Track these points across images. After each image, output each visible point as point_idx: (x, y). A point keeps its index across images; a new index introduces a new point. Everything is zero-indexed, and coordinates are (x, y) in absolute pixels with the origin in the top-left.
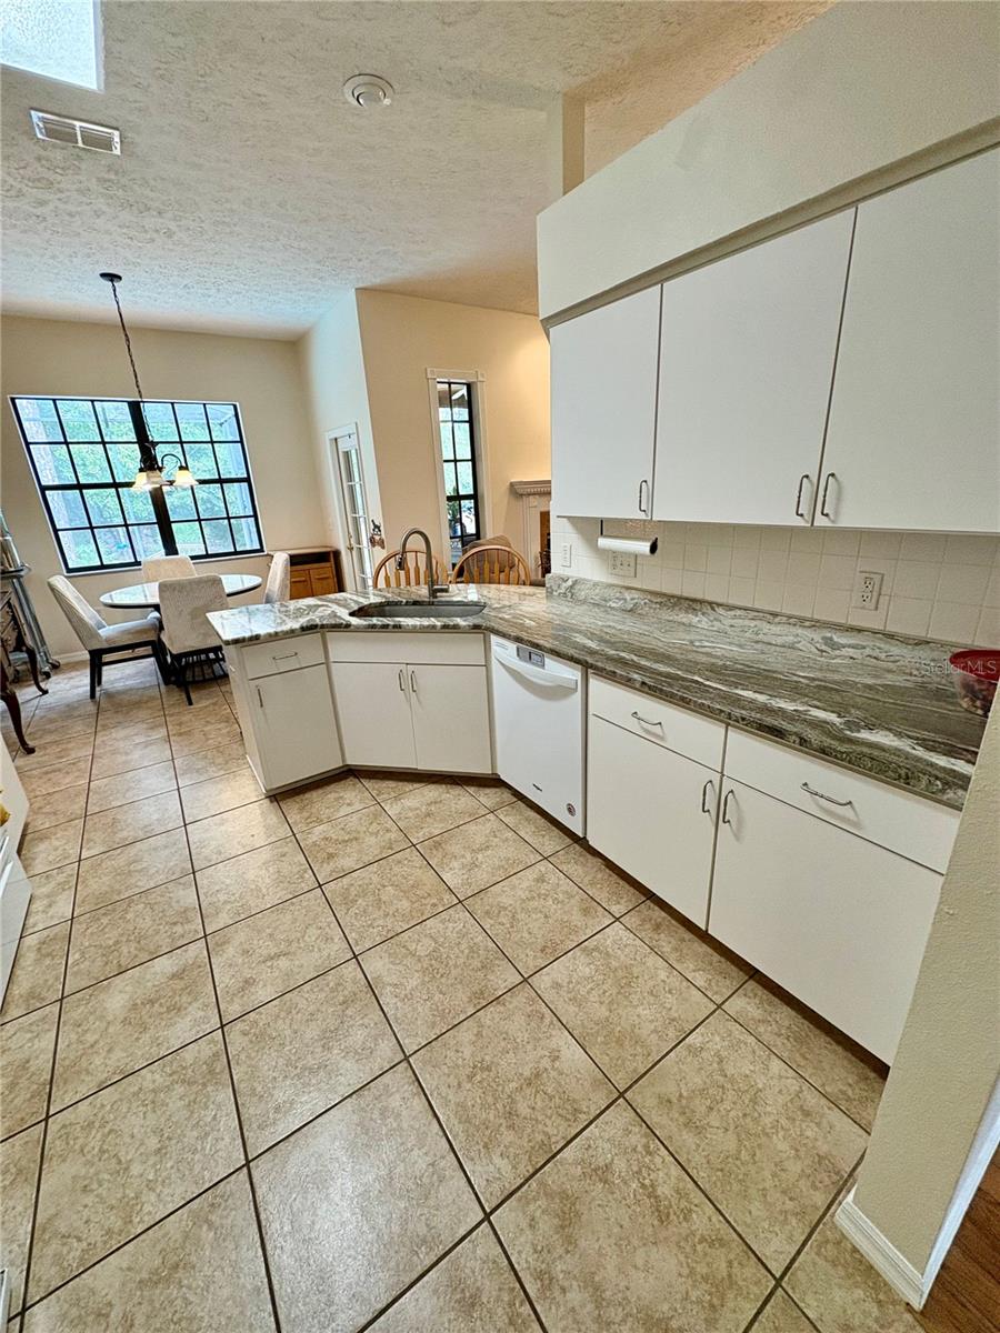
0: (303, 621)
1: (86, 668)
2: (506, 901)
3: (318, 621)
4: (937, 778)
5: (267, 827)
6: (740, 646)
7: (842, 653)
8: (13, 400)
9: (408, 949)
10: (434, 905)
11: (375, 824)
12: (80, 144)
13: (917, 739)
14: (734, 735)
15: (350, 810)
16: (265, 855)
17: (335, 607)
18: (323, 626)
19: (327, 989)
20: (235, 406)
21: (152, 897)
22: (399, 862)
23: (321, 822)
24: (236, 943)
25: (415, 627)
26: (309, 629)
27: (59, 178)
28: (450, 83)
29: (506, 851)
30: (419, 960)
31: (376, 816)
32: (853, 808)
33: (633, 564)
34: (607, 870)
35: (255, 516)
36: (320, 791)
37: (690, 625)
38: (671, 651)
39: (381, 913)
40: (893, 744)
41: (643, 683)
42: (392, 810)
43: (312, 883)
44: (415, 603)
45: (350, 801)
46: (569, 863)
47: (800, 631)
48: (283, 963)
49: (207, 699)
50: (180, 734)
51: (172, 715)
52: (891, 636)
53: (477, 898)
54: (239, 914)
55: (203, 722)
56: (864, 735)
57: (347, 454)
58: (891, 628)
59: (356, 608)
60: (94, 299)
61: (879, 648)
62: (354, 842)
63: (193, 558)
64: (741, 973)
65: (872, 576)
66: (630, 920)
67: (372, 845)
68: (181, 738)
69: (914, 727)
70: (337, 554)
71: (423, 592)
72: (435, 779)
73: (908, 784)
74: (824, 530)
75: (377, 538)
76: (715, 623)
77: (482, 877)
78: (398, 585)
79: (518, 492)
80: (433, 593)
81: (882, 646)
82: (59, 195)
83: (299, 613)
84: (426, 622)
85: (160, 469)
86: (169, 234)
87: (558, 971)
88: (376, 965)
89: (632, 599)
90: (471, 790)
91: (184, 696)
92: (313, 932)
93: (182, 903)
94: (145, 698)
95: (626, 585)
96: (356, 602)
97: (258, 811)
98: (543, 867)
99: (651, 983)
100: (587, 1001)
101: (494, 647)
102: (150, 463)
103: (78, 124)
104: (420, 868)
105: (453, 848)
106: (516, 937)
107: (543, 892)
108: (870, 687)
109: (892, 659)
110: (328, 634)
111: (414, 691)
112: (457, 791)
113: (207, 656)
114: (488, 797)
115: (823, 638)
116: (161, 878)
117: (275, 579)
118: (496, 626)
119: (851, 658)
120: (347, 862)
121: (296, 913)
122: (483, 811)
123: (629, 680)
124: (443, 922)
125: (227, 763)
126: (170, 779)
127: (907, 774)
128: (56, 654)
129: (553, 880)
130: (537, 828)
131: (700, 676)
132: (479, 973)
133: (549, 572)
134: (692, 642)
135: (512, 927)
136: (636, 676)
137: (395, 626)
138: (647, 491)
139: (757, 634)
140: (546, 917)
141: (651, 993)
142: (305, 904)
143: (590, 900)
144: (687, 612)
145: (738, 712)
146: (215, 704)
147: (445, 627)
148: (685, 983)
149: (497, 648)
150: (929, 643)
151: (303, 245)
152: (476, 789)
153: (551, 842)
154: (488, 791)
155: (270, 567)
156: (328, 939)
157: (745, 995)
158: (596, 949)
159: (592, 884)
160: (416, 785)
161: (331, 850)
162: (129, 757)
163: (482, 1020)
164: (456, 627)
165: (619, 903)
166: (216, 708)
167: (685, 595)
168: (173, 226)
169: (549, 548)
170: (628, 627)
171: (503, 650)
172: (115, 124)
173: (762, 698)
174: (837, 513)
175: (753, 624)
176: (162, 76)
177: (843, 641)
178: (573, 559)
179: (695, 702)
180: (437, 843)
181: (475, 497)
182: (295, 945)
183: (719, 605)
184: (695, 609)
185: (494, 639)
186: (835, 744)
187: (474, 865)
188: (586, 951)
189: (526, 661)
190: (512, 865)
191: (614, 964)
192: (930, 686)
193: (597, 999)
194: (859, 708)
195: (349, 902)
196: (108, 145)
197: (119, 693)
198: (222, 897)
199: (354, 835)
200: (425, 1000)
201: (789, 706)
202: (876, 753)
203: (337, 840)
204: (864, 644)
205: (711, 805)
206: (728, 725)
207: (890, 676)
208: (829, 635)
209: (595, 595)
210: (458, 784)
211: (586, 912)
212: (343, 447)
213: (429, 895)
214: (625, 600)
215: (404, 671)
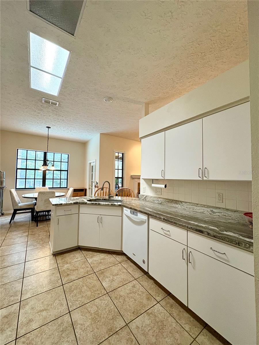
0: (75, 201)
1: (11, 215)
2: (122, 293)
3: (78, 202)
4: (247, 244)
5: (50, 264)
6: (189, 212)
7: (216, 214)
8: (18, 149)
9: (88, 310)
10: (99, 294)
11: (84, 265)
12: (50, 104)
13: (240, 234)
14: (190, 234)
15: (77, 260)
16: (48, 273)
17: (83, 199)
18: (79, 203)
19: (57, 325)
20: (68, 155)
21: (7, 286)
22: (89, 278)
23: (67, 263)
24: (30, 305)
25: (104, 204)
26: (76, 203)
27: (44, 109)
28: (124, 99)
29: (123, 276)
30: (91, 315)
31: (84, 262)
32: (226, 255)
33: (161, 191)
34: (155, 284)
35: (67, 179)
36: (69, 254)
37: (176, 207)
38: (171, 212)
39: (81, 296)
40: (233, 235)
41: (164, 219)
42: (90, 261)
43: (60, 284)
44: (105, 200)
45: (77, 257)
46: (143, 281)
47: (205, 208)
48: (44, 313)
49: (42, 225)
50: (32, 235)
51: (31, 229)
52: (228, 210)
53: (113, 292)
54: (34, 294)
55: (39, 232)
56: (225, 233)
57: (92, 166)
58: (228, 208)
59: (89, 200)
60: (43, 131)
61: (225, 213)
62: (76, 270)
63: (49, 188)
64: (201, 326)
65: (220, 194)
66: (163, 303)
67: (82, 272)
68: (31, 236)
69: (239, 231)
70: (86, 190)
71: (107, 197)
72: (103, 252)
73: (239, 245)
74: (206, 181)
75: (97, 186)
76: (182, 207)
77: (115, 285)
78: (101, 195)
79: (133, 178)
80: (110, 197)
81: (226, 212)
82: (43, 112)
83: (74, 200)
84: (107, 203)
85: (47, 166)
86: (63, 120)
87: (138, 322)
88: (76, 316)
89: (161, 200)
90: (114, 256)
91: (36, 224)
92: (57, 301)
93: (16, 289)
94: (25, 224)
95: (159, 197)
96: (89, 198)
97: (49, 259)
98: (135, 282)
99: (170, 328)
100: (148, 334)
101: (124, 211)
102: (45, 164)
103: (51, 101)
104: (96, 280)
105: (108, 274)
106: (125, 307)
107: (134, 291)
108: (224, 222)
109: (229, 216)
110: (80, 205)
111: (101, 223)
112: (110, 256)
113: (46, 213)
114: (119, 258)
115: (211, 210)
116: (12, 279)
117: (69, 194)
118: (125, 205)
119: (219, 216)
120: (73, 277)
121: (53, 294)
122: (117, 263)
123: (160, 218)
124: (101, 300)
125: (43, 243)
126: (25, 247)
127: (238, 242)
128: (4, 211)
129: (138, 287)
130: (133, 269)
131: (179, 218)
132: (111, 321)
133: (140, 194)
134: (176, 211)
135: (124, 303)
136: (162, 217)
137: (98, 204)
138: (163, 172)
139: (193, 209)
140: (135, 300)
141: (170, 332)
142: (56, 291)
143: (149, 295)
144: (175, 204)
145: (190, 226)
146: (44, 227)
147: (112, 205)
148: (182, 329)
149: (125, 211)
150: (238, 211)
151: (90, 124)
152: (116, 255)
153: (138, 274)
154: (119, 256)
155: (68, 192)
156: (62, 305)
157: (203, 335)
158: (151, 313)
159: (150, 289)
160: (98, 253)
161: (68, 273)
162: (15, 240)
163: (110, 341)
164: (115, 205)
165: (159, 296)
166: (44, 228)
167: (174, 199)
168: (64, 119)
169: (140, 191)
170: (160, 207)
171: (127, 212)
172: (58, 101)
173: (196, 223)
174: (208, 176)
175: (192, 207)
176: (70, 95)
177: (216, 211)
178: (146, 191)
179: (178, 224)
180: (102, 272)
181: (122, 178)
182: (50, 306)
183: (183, 202)
184: (177, 203)
185: (124, 208)
186: (217, 234)
187: (113, 280)
188: (149, 314)
189: (132, 214)
190: (125, 281)
191: (157, 320)
192: (241, 223)
193: (151, 334)
194: (222, 227)
195: (71, 291)
196: (56, 104)
197: (18, 222)
198: (30, 287)
199: (77, 268)
200: (91, 331)
201: (204, 226)
202: (229, 237)
203: (71, 269)
204: (221, 212)
205: (185, 257)
206: (187, 230)
207: (229, 220)
208: (212, 209)
209: (151, 200)
210: (111, 254)
211: (148, 299)
212: (92, 165)
213: (97, 290)
214: (159, 201)
215: (99, 217)
